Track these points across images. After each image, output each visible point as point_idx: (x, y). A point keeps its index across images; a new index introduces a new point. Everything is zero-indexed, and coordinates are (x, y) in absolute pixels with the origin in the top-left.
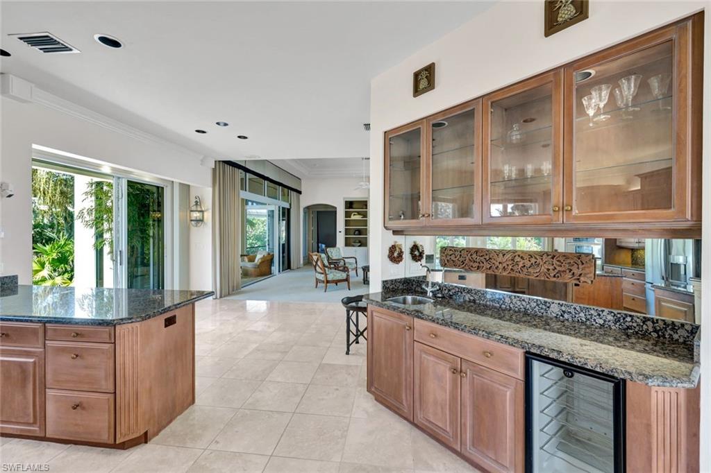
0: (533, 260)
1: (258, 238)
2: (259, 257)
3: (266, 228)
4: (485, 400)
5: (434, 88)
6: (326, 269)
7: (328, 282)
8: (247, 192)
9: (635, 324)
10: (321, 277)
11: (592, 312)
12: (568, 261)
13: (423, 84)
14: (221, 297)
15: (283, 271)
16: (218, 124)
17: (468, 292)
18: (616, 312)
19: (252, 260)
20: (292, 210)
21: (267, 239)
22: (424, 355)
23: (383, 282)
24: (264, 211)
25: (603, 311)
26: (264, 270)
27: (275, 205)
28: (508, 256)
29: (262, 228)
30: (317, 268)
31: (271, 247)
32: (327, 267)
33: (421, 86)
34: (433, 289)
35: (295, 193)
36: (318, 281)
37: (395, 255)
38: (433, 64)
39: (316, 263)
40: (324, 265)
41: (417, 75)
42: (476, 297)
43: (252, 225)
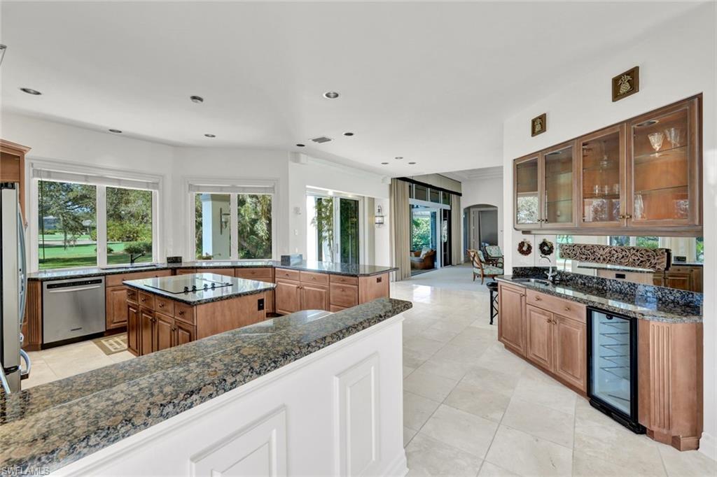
0: (624, 253)
1: (422, 237)
2: (424, 253)
3: (429, 228)
4: (566, 338)
5: (545, 131)
6: (483, 264)
7: (484, 276)
8: (414, 200)
9: (695, 300)
10: (478, 271)
11: (666, 291)
12: (648, 254)
13: (538, 128)
14: (396, 281)
15: (445, 265)
16: (397, 158)
17: (580, 278)
18: (682, 291)
19: (418, 255)
20: (452, 211)
21: (430, 238)
22: (532, 312)
23: (514, 268)
24: (429, 213)
25: (673, 290)
26: (428, 264)
27: (439, 207)
28: (607, 250)
29: (425, 228)
30: (475, 263)
31: (434, 245)
32: (483, 262)
33: (537, 130)
34: (553, 274)
35: (455, 196)
36: (475, 275)
37: (524, 249)
38: (545, 114)
39: (473, 258)
40: (480, 261)
41: (534, 122)
42: (586, 281)
43: (417, 225)
